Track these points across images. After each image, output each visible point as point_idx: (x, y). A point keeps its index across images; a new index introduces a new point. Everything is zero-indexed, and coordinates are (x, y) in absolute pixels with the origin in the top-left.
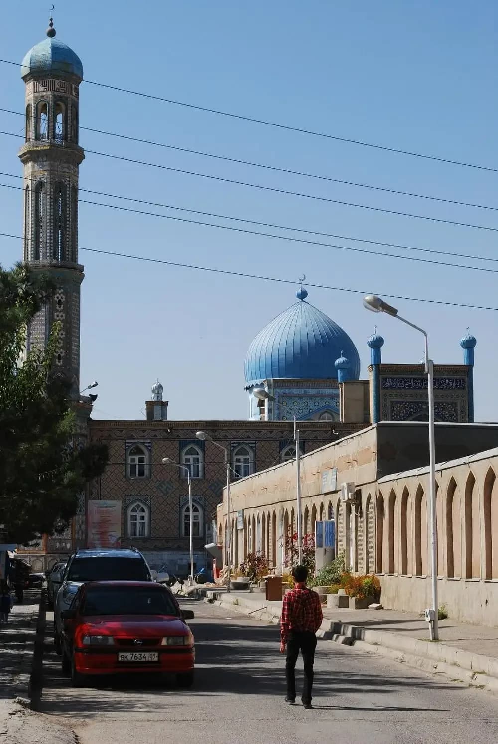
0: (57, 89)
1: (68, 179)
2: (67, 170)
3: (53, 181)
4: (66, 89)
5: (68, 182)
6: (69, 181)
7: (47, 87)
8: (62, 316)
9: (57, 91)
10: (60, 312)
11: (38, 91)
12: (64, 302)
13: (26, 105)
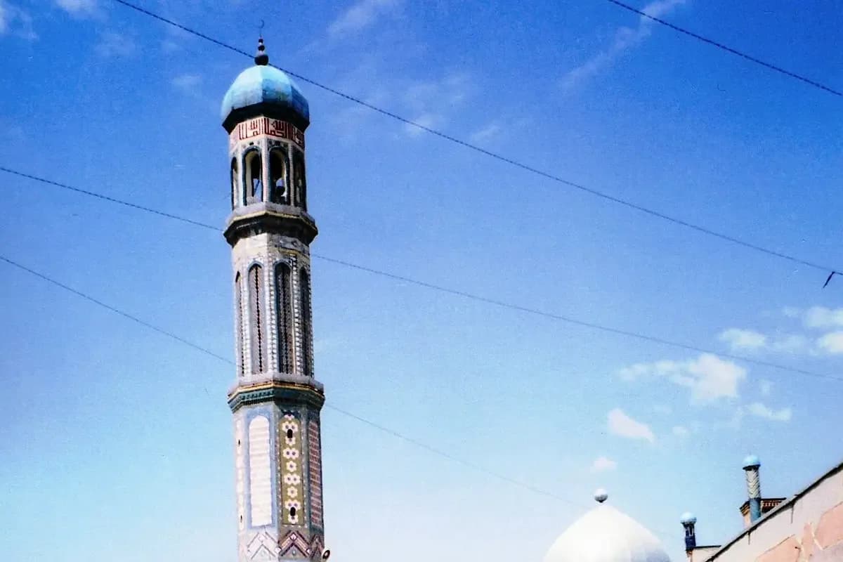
0: (271, 131)
1: (294, 259)
2: (292, 247)
3: (272, 261)
4: (284, 132)
5: (294, 264)
6: (296, 262)
7: (258, 130)
8: (294, 454)
9: (271, 134)
10: (291, 459)
11: (245, 137)
12: (296, 433)
13: (230, 161)
